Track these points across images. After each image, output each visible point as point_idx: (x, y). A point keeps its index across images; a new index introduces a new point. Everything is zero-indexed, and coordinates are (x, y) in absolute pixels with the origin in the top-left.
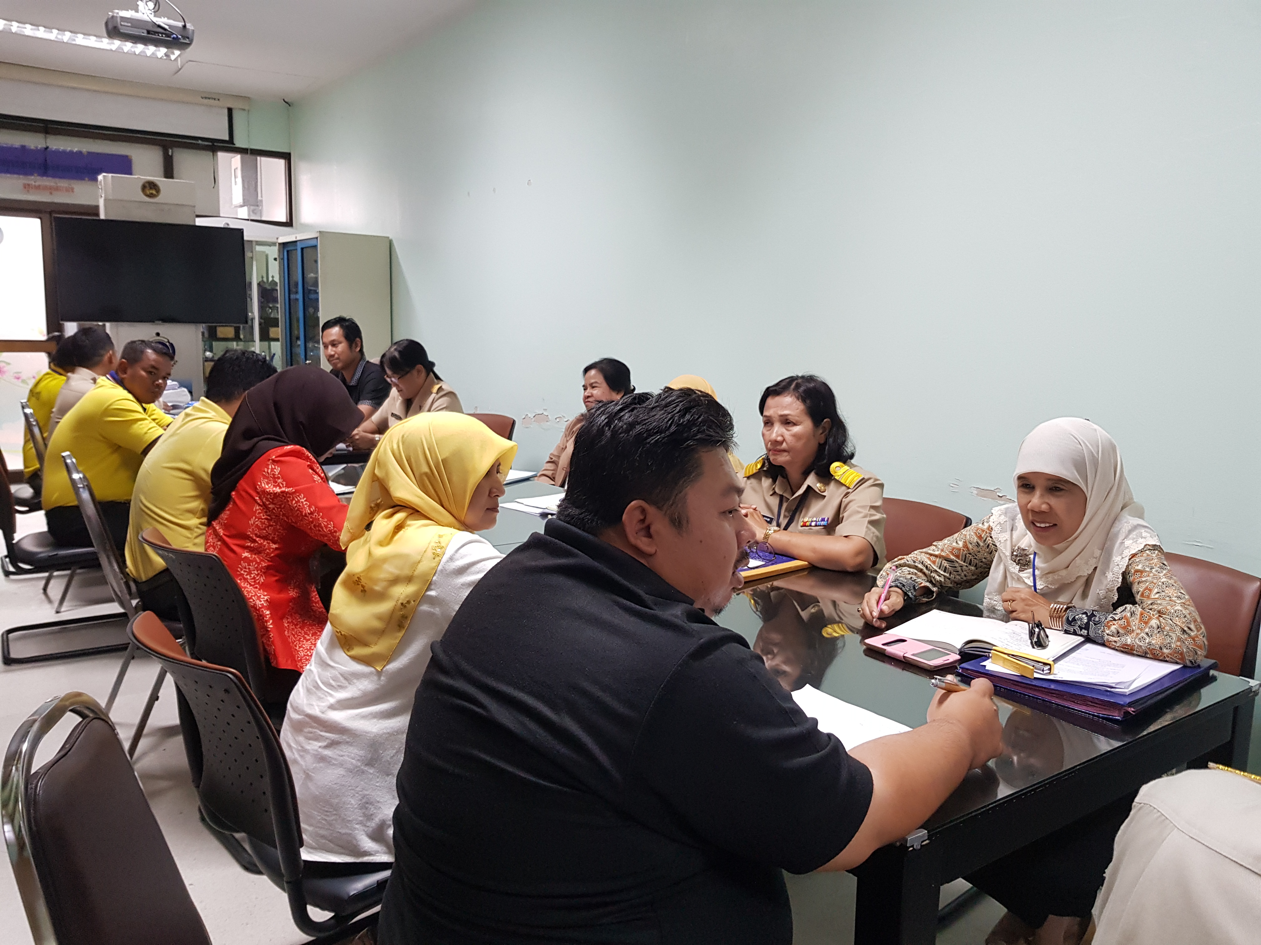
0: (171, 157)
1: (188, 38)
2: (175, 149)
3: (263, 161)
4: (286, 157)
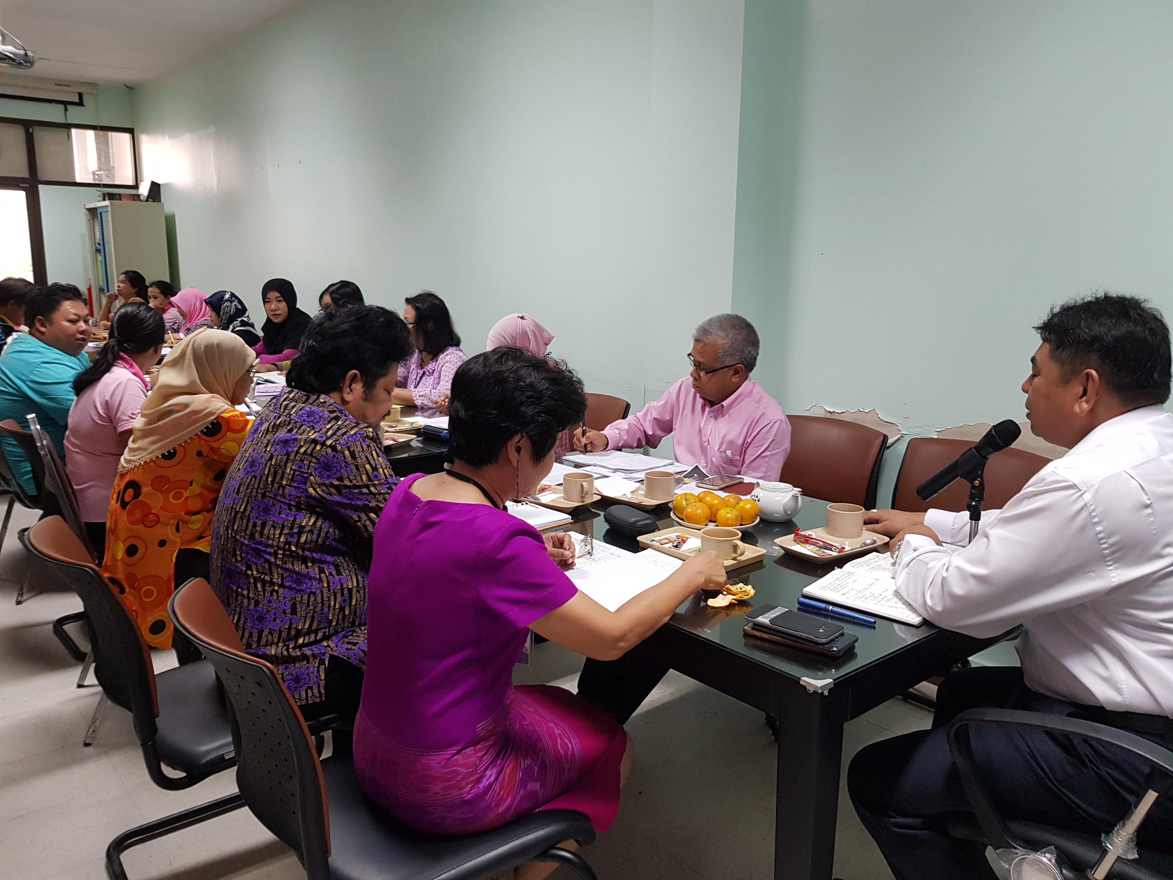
0: (32, 134)
1: (29, 62)
2: (35, 128)
3: (114, 136)
4: (130, 131)
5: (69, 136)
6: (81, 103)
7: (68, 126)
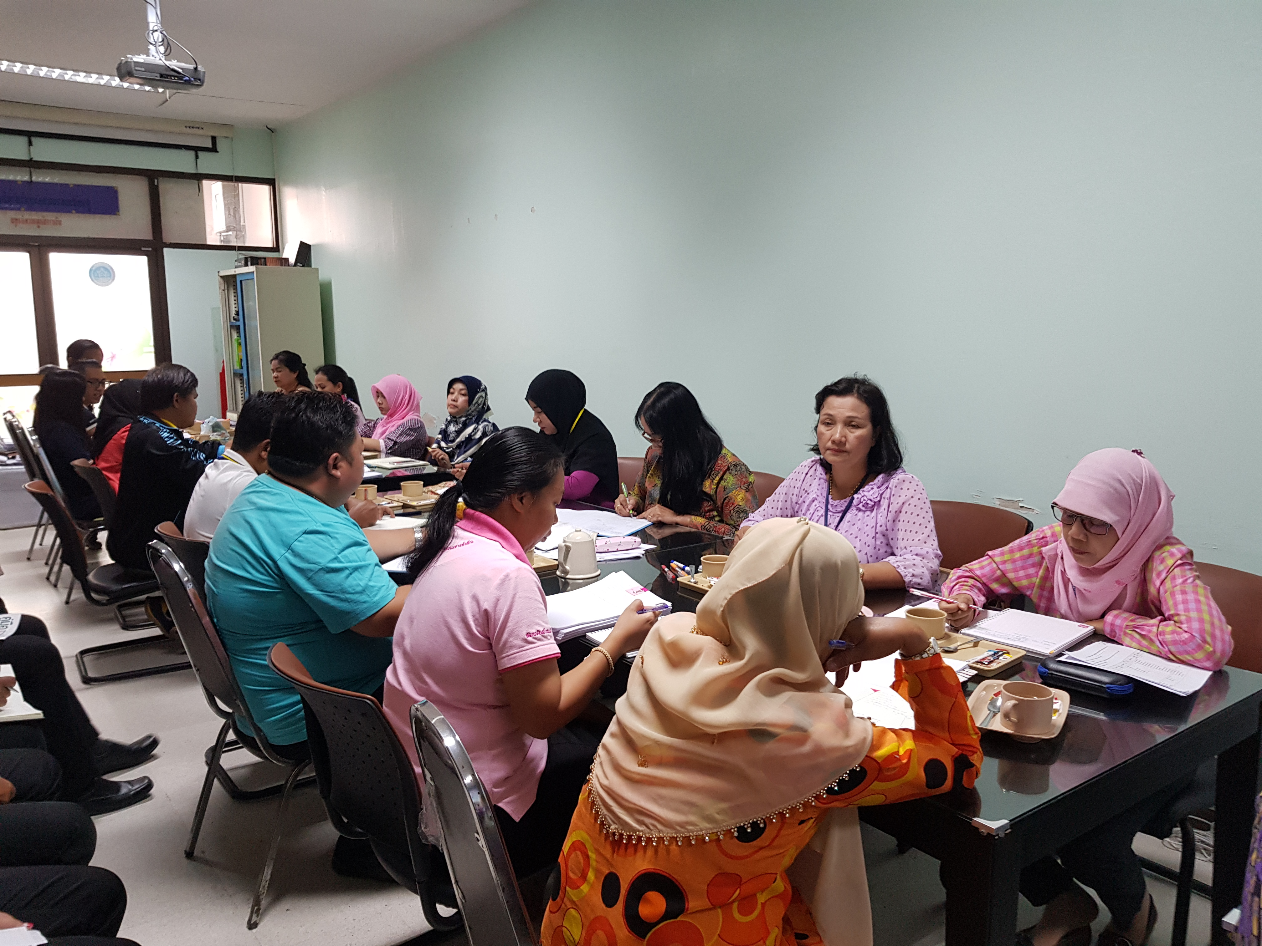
0: (157, 186)
1: (200, 80)
2: (160, 179)
4: (271, 182)
5: (200, 189)
6: (214, 149)
7: (199, 177)
